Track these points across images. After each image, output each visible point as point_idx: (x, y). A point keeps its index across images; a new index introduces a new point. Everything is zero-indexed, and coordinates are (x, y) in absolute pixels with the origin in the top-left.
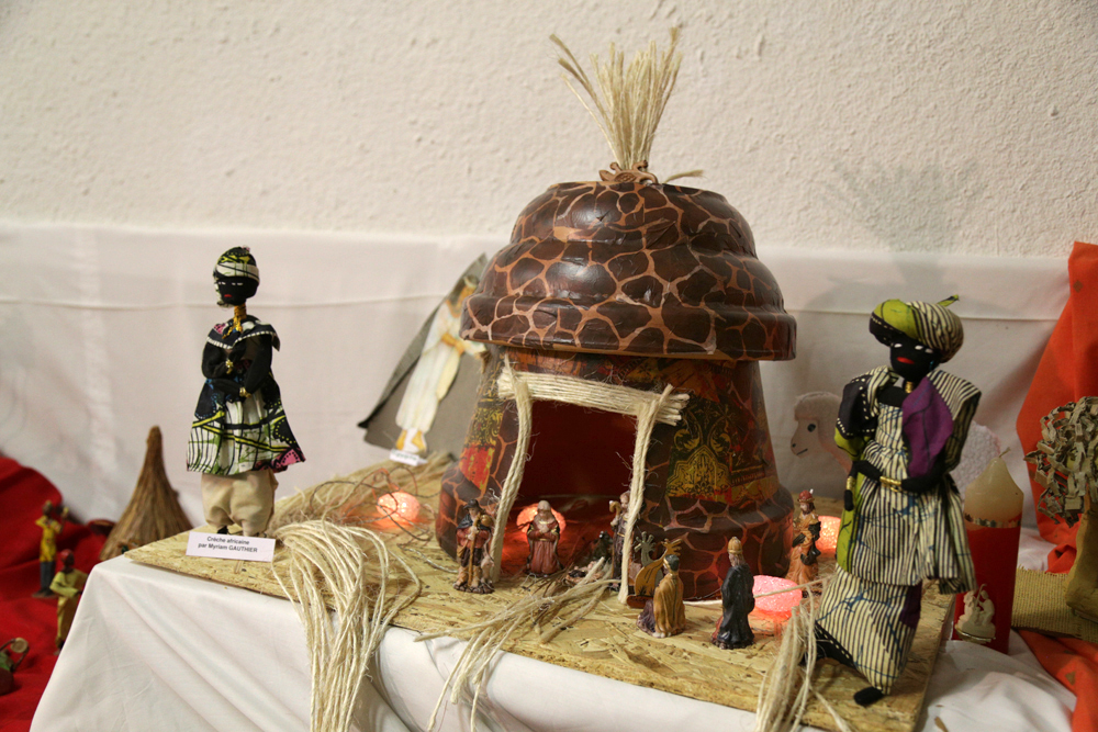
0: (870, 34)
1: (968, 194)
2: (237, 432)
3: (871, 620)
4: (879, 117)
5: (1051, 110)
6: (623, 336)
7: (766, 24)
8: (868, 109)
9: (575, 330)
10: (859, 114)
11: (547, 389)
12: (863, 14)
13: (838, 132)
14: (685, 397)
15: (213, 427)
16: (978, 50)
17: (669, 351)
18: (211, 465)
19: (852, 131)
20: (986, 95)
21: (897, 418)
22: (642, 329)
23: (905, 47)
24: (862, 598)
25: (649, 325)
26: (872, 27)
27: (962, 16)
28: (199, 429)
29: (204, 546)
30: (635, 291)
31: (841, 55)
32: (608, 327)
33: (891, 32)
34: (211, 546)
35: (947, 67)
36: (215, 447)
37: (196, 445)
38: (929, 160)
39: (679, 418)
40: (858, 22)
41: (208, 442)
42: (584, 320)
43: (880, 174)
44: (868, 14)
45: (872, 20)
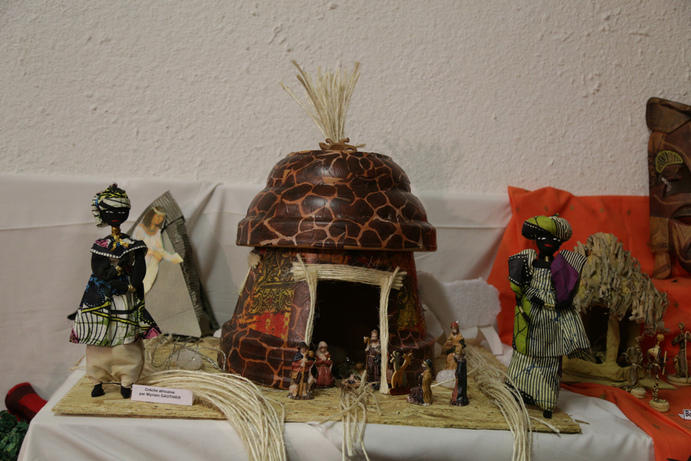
0: (401, 67)
1: (456, 159)
2: (125, 316)
3: (542, 377)
4: (408, 114)
5: (493, 117)
6: (383, 240)
7: (342, 55)
8: (401, 109)
9: (357, 237)
10: (397, 112)
11: (329, 273)
12: (397, 55)
13: (385, 121)
14: (405, 273)
15: (103, 312)
16: (457, 81)
17: (405, 247)
18: (101, 339)
19: (393, 121)
20: (462, 106)
21: (546, 274)
22: (392, 235)
23: (419, 76)
24: (534, 367)
25: (395, 233)
26: (402, 63)
27: (448, 62)
28: (89, 314)
29: (143, 394)
30: (383, 213)
31: (385, 77)
32: (376, 234)
33: (412, 67)
34: (148, 394)
35: (442, 89)
36: (105, 327)
37: (86, 325)
38: (435, 140)
39: (402, 285)
40: (394, 59)
41: (97, 323)
42: (362, 231)
43: (409, 147)
44: (400, 56)
45: (402, 59)
